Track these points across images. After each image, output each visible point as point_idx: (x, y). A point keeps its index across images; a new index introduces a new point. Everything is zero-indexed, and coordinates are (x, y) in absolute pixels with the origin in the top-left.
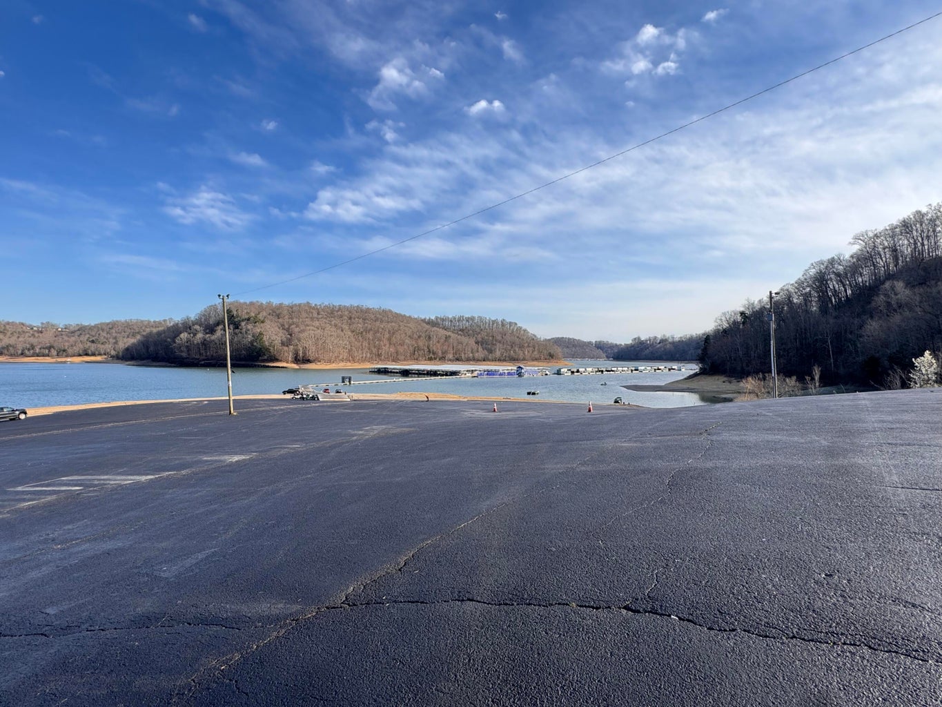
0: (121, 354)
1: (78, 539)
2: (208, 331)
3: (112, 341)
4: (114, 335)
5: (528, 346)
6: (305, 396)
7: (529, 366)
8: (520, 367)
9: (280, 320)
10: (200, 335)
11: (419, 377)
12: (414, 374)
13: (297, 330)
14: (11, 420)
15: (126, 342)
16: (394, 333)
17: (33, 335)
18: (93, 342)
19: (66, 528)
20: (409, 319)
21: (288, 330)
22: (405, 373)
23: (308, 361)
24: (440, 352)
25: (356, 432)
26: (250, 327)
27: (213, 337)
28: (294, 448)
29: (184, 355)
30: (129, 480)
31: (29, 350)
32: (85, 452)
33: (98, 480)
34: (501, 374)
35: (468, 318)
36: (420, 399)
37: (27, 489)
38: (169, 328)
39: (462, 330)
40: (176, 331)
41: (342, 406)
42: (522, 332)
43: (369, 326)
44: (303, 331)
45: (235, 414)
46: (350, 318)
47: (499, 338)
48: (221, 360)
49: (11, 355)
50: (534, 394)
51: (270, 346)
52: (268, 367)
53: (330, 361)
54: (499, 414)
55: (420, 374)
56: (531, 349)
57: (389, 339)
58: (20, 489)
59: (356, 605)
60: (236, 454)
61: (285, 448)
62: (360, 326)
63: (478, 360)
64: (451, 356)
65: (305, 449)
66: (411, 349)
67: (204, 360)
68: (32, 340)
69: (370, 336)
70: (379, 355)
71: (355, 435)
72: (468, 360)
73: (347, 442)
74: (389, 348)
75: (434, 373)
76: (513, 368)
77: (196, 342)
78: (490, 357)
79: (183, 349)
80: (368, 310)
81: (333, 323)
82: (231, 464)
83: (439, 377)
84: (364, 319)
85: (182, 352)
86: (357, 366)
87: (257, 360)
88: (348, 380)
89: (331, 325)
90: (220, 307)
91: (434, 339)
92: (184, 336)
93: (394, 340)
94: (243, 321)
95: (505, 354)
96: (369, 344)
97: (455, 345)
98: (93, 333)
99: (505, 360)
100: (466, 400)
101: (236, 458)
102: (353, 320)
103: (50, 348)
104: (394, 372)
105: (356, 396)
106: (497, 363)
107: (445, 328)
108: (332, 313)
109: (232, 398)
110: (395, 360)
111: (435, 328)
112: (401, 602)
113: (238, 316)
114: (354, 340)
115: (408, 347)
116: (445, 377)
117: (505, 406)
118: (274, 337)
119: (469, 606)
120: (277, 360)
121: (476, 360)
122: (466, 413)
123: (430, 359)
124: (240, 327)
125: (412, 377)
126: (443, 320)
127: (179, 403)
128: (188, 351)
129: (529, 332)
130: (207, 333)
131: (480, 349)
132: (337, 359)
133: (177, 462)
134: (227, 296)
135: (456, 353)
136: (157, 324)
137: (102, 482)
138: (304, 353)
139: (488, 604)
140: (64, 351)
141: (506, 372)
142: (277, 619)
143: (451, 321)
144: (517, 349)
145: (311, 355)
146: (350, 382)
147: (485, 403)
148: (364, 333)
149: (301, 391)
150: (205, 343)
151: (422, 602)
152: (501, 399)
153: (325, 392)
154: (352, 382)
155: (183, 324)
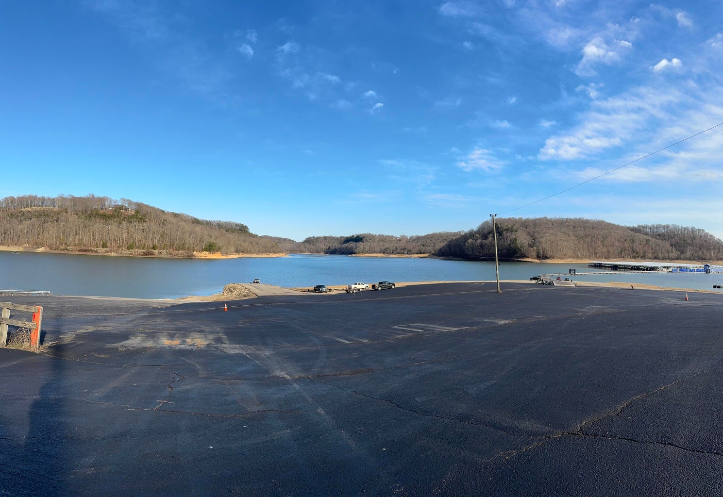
0: (437, 253)
1: (425, 361)
2: (483, 238)
3: (433, 245)
4: (434, 241)
5: (714, 248)
6: (544, 282)
7: (715, 264)
8: (707, 265)
9: (528, 230)
10: (479, 241)
11: (625, 271)
12: (621, 268)
13: (538, 236)
14: (389, 288)
15: (440, 245)
16: (606, 238)
17: (397, 242)
18: (423, 245)
19: (418, 353)
20: (617, 227)
21: (532, 236)
22: (615, 268)
23: (546, 258)
24: (642, 252)
25: (580, 310)
26: (508, 234)
27: (487, 242)
28: (539, 318)
29: (470, 253)
30: (446, 329)
31: (395, 250)
32: (423, 310)
33: (431, 327)
34: (691, 271)
35: (665, 226)
36: (627, 288)
37: (398, 328)
38: (462, 237)
39: (659, 235)
40: (466, 237)
41: (570, 290)
42: (709, 237)
43: (588, 233)
44: (542, 237)
45: (501, 292)
46: (574, 227)
47: (690, 241)
48: (492, 256)
49: (388, 253)
50: (719, 287)
51: (521, 247)
52: (520, 261)
53: (560, 258)
54: (690, 302)
55: (627, 268)
56: (716, 251)
57: (603, 242)
58: (396, 327)
59: (588, 435)
60: (503, 318)
61: (534, 317)
62: (581, 233)
63: (673, 259)
64: (650, 255)
65: (546, 319)
66: (619, 249)
67: (481, 256)
68: (396, 245)
69: (589, 239)
70: (596, 254)
71: (580, 312)
72: (664, 259)
73: (575, 317)
74: (603, 248)
75: (638, 268)
76: (701, 266)
77: (477, 245)
78: (682, 257)
79: (470, 249)
80: (587, 221)
81: (562, 231)
82: (501, 326)
83: (641, 271)
84: (584, 228)
85: (469, 251)
86: (579, 261)
87: (513, 257)
88: (573, 271)
89: (561, 232)
90: (490, 222)
91: (637, 242)
92: (470, 241)
93: (606, 242)
94: (504, 230)
95: (694, 255)
96: (588, 246)
97: (653, 247)
98: (424, 240)
99: (694, 259)
100: (663, 290)
101: (503, 322)
102: (576, 228)
103: (404, 249)
104: (606, 267)
105: (579, 283)
106: (688, 262)
107: (646, 234)
108: (562, 224)
109: (499, 281)
110: (607, 258)
111: (638, 234)
112: (619, 438)
113: (501, 227)
114: (577, 243)
115: (617, 248)
116: (645, 271)
117: (694, 296)
118: (523, 242)
119: (670, 449)
120: (526, 257)
121: (670, 259)
122: (663, 300)
123: (634, 257)
124: (503, 235)
125: (620, 271)
126: (643, 227)
127: (468, 283)
128: (472, 251)
129: (714, 237)
130: (483, 239)
131: (674, 250)
132: (565, 257)
133: (470, 321)
134: (496, 215)
135: (654, 253)
136: (455, 234)
137: (432, 329)
138: (544, 252)
139: (684, 449)
140: (410, 251)
141: (695, 269)
142: (537, 434)
143: (651, 228)
144: (705, 251)
145: (547, 254)
146: (574, 273)
147: (678, 293)
148: (584, 238)
149: (542, 278)
150: (482, 246)
151: (634, 441)
152: (691, 290)
153: (558, 279)
154: (576, 273)
155: (469, 234)
